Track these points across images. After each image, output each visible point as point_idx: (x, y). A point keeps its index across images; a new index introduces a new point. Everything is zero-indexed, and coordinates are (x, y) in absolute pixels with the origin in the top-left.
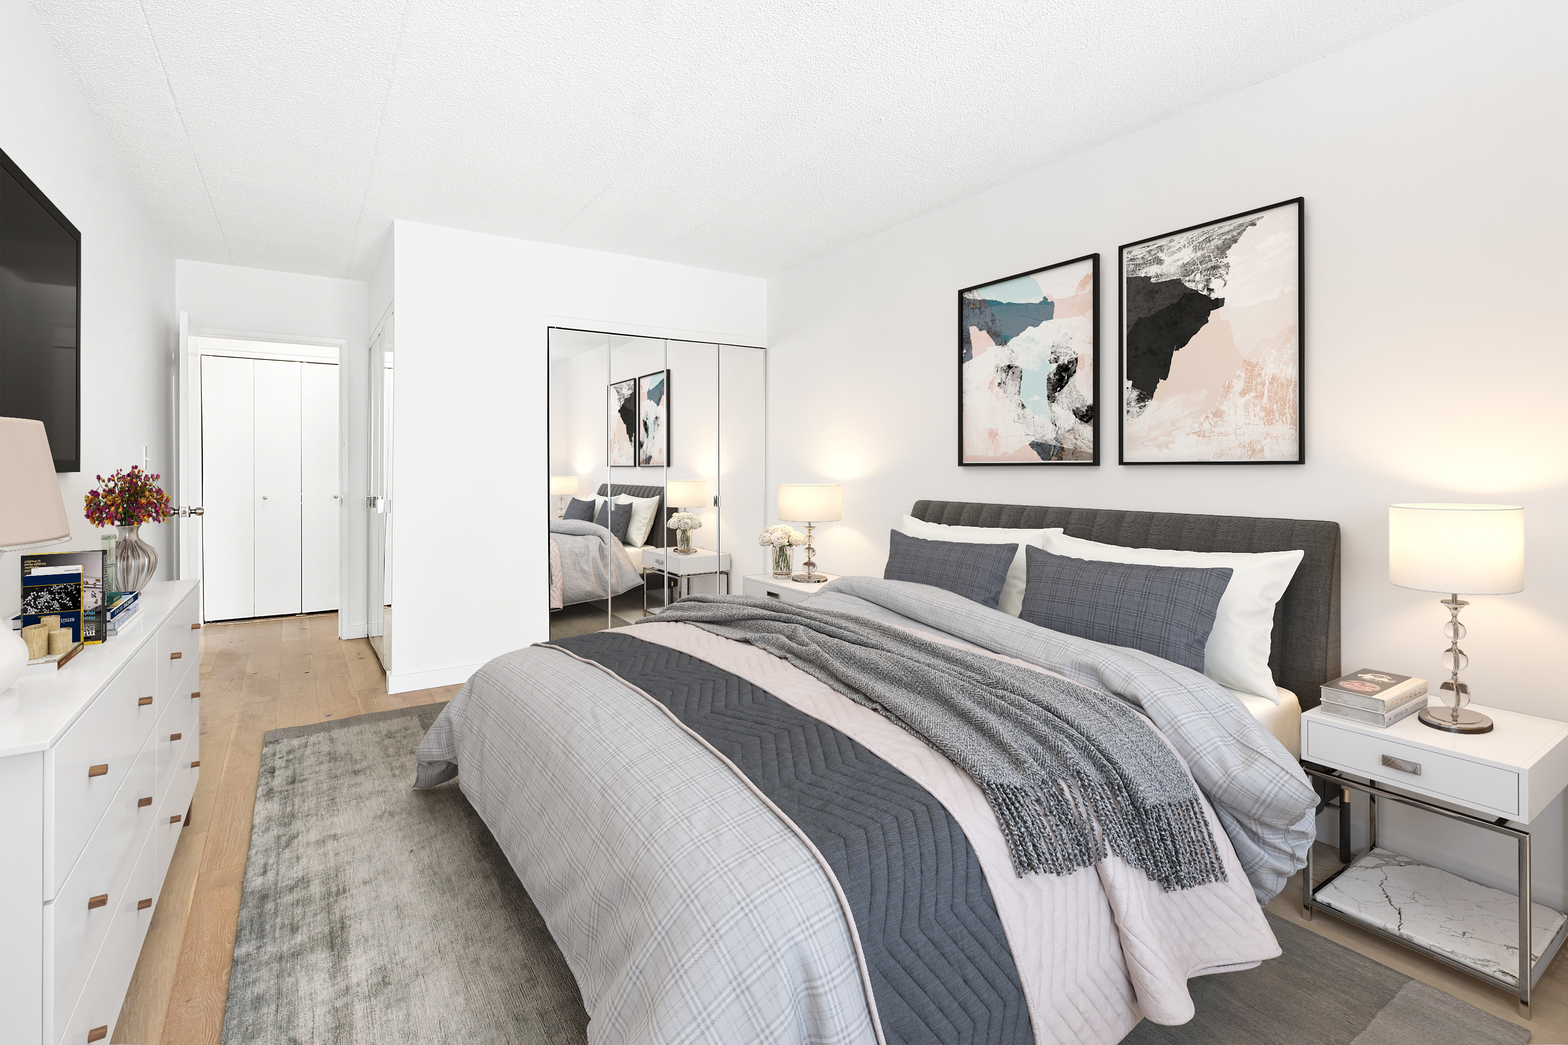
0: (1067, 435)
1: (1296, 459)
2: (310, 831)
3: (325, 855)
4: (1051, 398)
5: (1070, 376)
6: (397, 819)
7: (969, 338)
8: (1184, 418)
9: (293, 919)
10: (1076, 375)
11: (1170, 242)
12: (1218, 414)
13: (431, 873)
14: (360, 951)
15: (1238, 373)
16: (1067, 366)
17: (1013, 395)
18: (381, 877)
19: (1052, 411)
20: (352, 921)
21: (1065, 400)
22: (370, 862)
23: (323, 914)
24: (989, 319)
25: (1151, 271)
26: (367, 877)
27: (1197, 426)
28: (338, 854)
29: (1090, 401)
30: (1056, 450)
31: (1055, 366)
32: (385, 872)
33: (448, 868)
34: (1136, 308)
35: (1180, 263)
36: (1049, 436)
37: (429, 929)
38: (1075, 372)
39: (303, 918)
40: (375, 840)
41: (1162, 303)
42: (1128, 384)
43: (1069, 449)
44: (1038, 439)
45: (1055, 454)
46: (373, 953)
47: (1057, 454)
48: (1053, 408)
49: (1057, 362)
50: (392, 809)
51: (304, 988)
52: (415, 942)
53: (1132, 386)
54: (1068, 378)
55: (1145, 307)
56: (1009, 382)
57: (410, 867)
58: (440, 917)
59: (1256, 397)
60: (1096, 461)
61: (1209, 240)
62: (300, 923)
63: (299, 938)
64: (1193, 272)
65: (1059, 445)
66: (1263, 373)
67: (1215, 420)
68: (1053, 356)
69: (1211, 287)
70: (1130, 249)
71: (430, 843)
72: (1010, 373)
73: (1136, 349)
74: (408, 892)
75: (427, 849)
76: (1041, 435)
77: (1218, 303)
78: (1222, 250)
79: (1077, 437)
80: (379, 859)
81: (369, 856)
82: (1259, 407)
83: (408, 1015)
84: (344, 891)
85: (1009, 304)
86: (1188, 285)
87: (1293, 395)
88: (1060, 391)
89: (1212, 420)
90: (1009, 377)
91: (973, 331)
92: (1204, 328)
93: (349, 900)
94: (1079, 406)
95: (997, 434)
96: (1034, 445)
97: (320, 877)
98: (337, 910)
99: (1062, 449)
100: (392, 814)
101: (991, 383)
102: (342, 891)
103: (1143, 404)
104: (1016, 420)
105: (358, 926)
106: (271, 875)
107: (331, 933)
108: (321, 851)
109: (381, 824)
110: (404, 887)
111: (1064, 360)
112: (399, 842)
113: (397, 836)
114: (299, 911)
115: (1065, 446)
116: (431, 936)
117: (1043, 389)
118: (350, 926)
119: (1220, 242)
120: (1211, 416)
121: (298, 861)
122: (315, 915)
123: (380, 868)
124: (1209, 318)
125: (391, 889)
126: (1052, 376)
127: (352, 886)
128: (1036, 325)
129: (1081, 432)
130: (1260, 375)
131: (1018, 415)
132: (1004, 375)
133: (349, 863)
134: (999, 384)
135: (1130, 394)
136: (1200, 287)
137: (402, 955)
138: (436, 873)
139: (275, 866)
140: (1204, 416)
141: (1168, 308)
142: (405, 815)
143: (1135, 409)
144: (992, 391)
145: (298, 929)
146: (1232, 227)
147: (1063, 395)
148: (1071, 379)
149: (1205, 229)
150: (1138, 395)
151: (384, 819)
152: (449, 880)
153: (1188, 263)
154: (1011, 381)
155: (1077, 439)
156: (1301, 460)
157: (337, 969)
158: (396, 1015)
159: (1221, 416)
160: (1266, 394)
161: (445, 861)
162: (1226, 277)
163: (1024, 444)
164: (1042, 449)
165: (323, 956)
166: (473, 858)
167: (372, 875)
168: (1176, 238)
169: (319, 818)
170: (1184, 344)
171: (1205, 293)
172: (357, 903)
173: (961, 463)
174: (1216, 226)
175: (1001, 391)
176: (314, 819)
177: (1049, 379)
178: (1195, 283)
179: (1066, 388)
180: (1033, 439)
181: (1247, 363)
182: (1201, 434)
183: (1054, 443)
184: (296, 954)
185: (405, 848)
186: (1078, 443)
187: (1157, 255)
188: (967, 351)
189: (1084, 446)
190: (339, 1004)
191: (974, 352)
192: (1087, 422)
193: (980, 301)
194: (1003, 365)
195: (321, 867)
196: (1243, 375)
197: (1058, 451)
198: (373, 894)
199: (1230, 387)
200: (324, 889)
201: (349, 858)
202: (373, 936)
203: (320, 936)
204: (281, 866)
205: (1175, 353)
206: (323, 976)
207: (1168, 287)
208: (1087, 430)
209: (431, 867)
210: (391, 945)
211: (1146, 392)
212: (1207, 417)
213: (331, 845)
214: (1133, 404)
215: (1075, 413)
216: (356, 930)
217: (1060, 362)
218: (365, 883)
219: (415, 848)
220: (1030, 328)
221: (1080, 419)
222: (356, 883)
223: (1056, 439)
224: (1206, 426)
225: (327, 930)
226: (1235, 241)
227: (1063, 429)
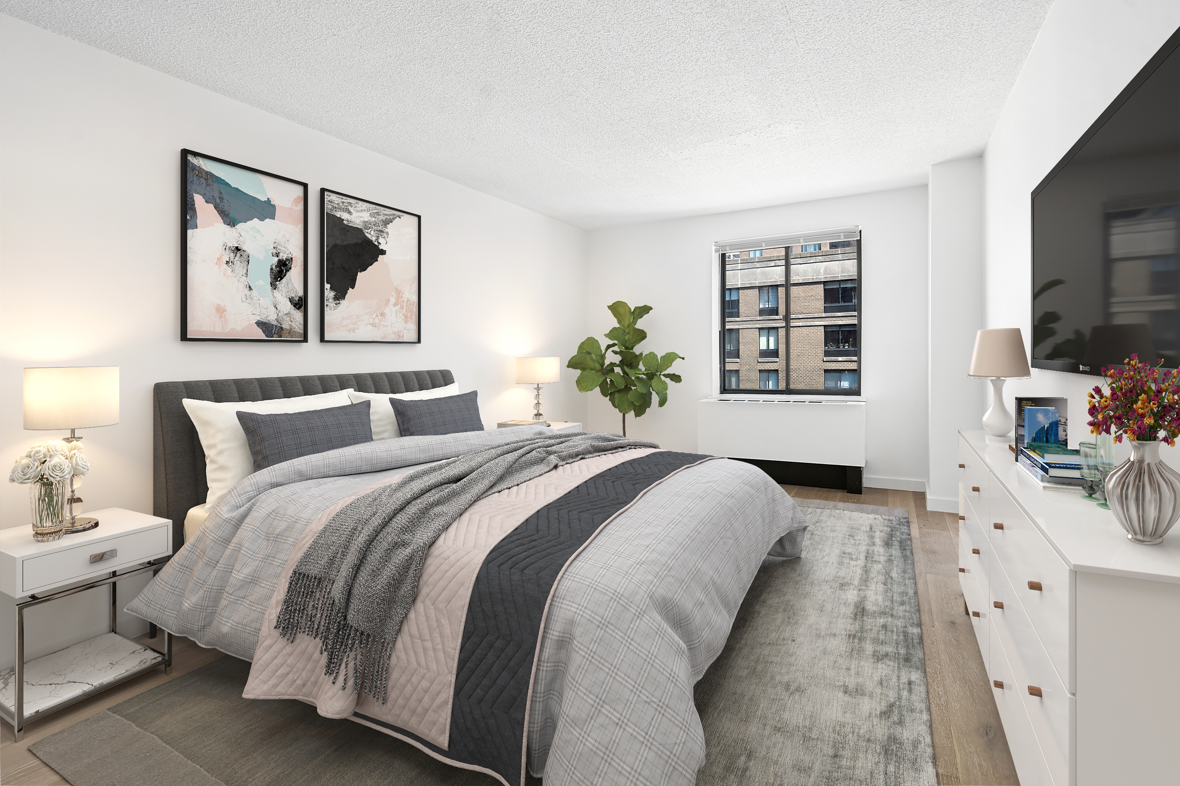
0: (285, 317)
1: (417, 341)
2: (867, 714)
3: (858, 674)
4: (274, 286)
5: (287, 271)
6: (786, 679)
7: (194, 205)
8: (364, 314)
9: (885, 633)
10: (292, 271)
11: (356, 203)
12: (383, 315)
13: (791, 620)
14: (849, 601)
15: (393, 293)
16: (285, 262)
17: (241, 276)
18: (822, 634)
19: (274, 297)
20: (849, 615)
21: (283, 289)
22: (825, 649)
23: (866, 628)
24: (216, 195)
25: (345, 216)
26: (832, 639)
27: (371, 320)
28: (847, 669)
29: (301, 293)
30: (277, 329)
31: (276, 259)
32: (818, 636)
33: (780, 617)
34: (333, 236)
35: (362, 219)
36: (271, 317)
37: (811, 594)
38: (290, 268)
39: (879, 631)
40: (814, 665)
41: (352, 240)
42: (327, 286)
43: (287, 329)
44: (262, 318)
45: (276, 332)
46: (843, 597)
47: (278, 333)
48: (275, 294)
49: (278, 257)
50: (784, 693)
51: (880, 599)
52: (822, 592)
53: (331, 288)
54: (286, 272)
55: (340, 237)
56: (237, 263)
57: (801, 630)
58: (803, 597)
59: (400, 308)
60: (305, 340)
61: (378, 214)
62: (881, 629)
63: (882, 621)
64: (370, 228)
65: (279, 325)
66: (403, 296)
67: (381, 317)
68: (275, 251)
69: (379, 241)
70: (329, 194)
71: (777, 641)
72: (238, 255)
73: (333, 264)
74: (811, 615)
75: (782, 637)
76: (265, 316)
77: (383, 252)
78: (387, 222)
79: (292, 320)
80: (818, 647)
81: (824, 653)
82: (401, 314)
83: (837, 572)
84: (850, 635)
85: (237, 189)
86: (367, 234)
87: (416, 310)
88: (280, 281)
89: (380, 318)
90: (237, 258)
91: (198, 200)
92: (375, 263)
93: (848, 628)
94: (293, 296)
95: (225, 311)
96: (260, 324)
97: (865, 656)
98: (857, 627)
99: (282, 328)
100: (787, 686)
101: (218, 259)
102: (851, 636)
103: (338, 302)
104: (244, 299)
105: (847, 612)
106: (904, 679)
107: (863, 615)
108: (860, 680)
109: (802, 680)
110: (812, 620)
111: (283, 256)
112: (798, 653)
113: (796, 660)
114: (882, 637)
115: (283, 326)
116: (812, 591)
117: (268, 278)
118: (851, 613)
119: (384, 218)
120: (379, 315)
121: (882, 680)
122: (871, 630)
123: (820, 641)
124: (378, 259)
125: (820, 623)
126: (274, 267)
127: (844, 637)
128: (262, 219)
129: (294, 316)
130: (402, 297)
131: (246, 295)
132: (232, 255)
133: (841, 656)
134: (227, 262)
135: (329, 294)
136: (374, 239)
137: (830, 590)
138: (789, 618)
139: (902, 686)
140: (375, 315)
141: (355, 244)
142: (778, 678)
143: (332, 305)
144: (220, 268)
145: (882, 626)
146: (390, 213)
147: (282, 284)
148: (288, 273)
149: (377, 207)
150: (335, 296)
151: (796, 685)
152: (785, 610)
153: (367, 222)
154: (238, 263)
155: (292, 322)
156: (419, 341)
157: (864, 599)
158: (842, 574)
159: (384, 316)
160: (405, 307)
161: (778, 622)
162: (387, 240)
163: (251, 322)
164: (266, 327)
165: (869, 607)
166: (760, 616)
167: (828, 639)
168: (361, 203)
169: (856, 730)
170: (364, 270)
171: (376, 243)
172: (844, 624)
173: (184, 337)
174: (382, 208)
175: (229, 270)
176: (862, 731)
177: (271, 269)
178: (371, 235)
179: (284, 280)
180: (258, 318)
181: (397, 289)
182: (374, 325)
183: (275, 323)
184: (883, 613)
185: (797, 646)
186: (293, 324)
187: (348, 207)
188: (191, 217)
189: (297, 327)
190: (864, 587)
191: (199, 221)
192: (298, 309)
193: (207, 172)
194: (231, 245)
195: (862, 663)
196: (395, 295)
197: (279, 330)
198: (832, 626)
199: (388, 300)
200: (863, 644)
201: (840, 661)
202: (841, 604)
203: (870, 617)
204: (896, 684)
205: (359, 273)
206: (870, 599)
207: (355, 231)
208: (298, 315)
209: (789, 623)
210: (833, 596)
211: (340, 295)
212: (377, 315)
213: (851, 682)
214: (331, 300)
215: (291, 300)
216: (849, 610)
217: (280, 258)
218: (835, 635)
219: (790, 642)
220: (256, 220)
221: (294, 306)
222: (840, 637)
223: (277, 320)
224: (377, 321)
225: (865, 618)
226: (392, 222)
227: (282, 312)
